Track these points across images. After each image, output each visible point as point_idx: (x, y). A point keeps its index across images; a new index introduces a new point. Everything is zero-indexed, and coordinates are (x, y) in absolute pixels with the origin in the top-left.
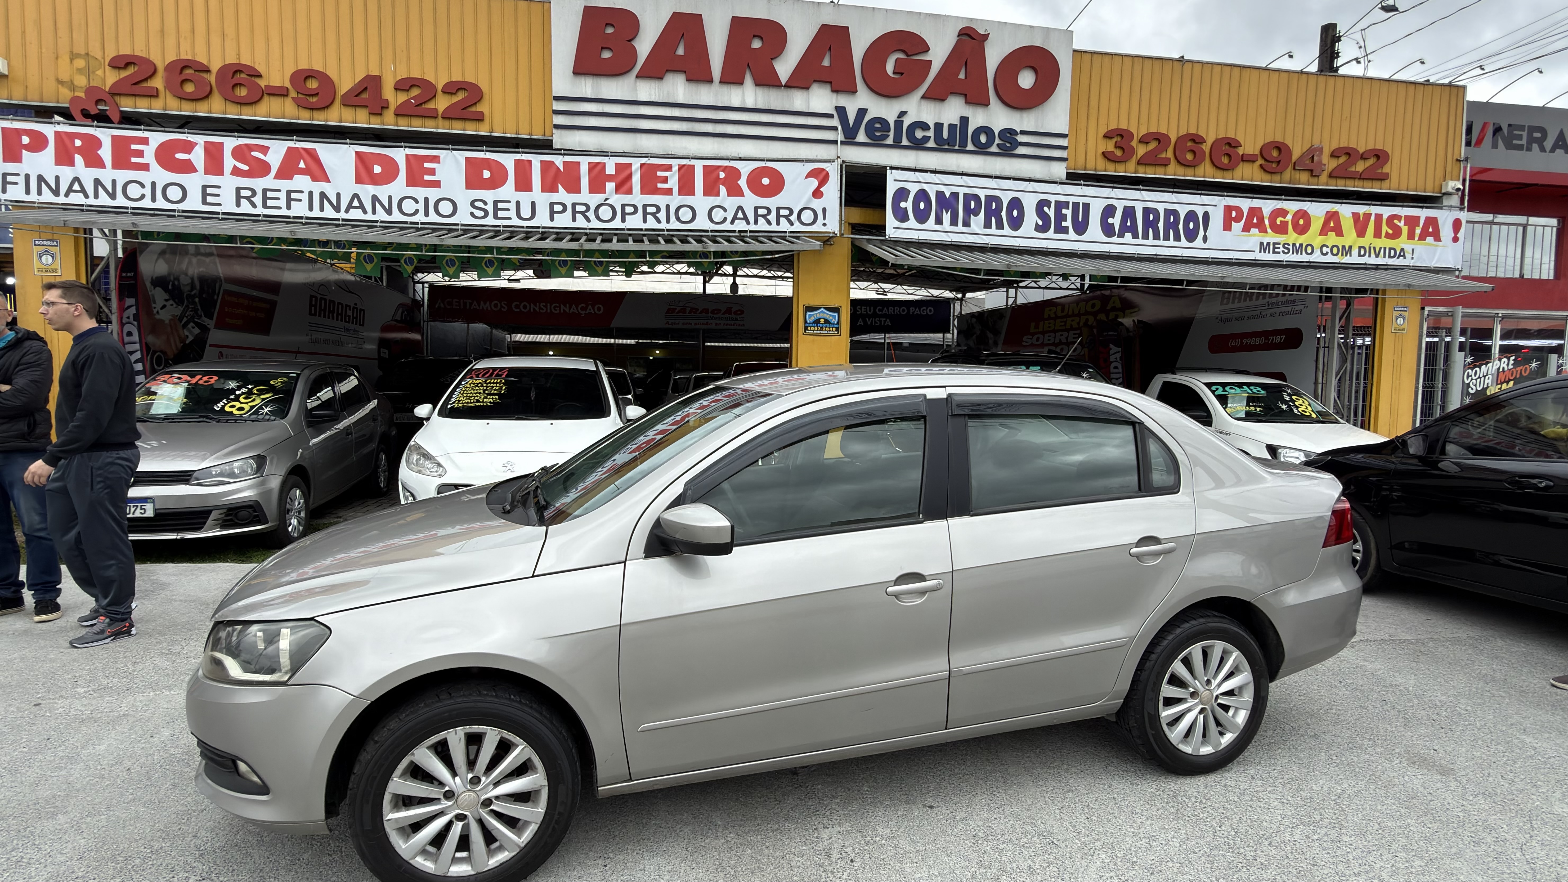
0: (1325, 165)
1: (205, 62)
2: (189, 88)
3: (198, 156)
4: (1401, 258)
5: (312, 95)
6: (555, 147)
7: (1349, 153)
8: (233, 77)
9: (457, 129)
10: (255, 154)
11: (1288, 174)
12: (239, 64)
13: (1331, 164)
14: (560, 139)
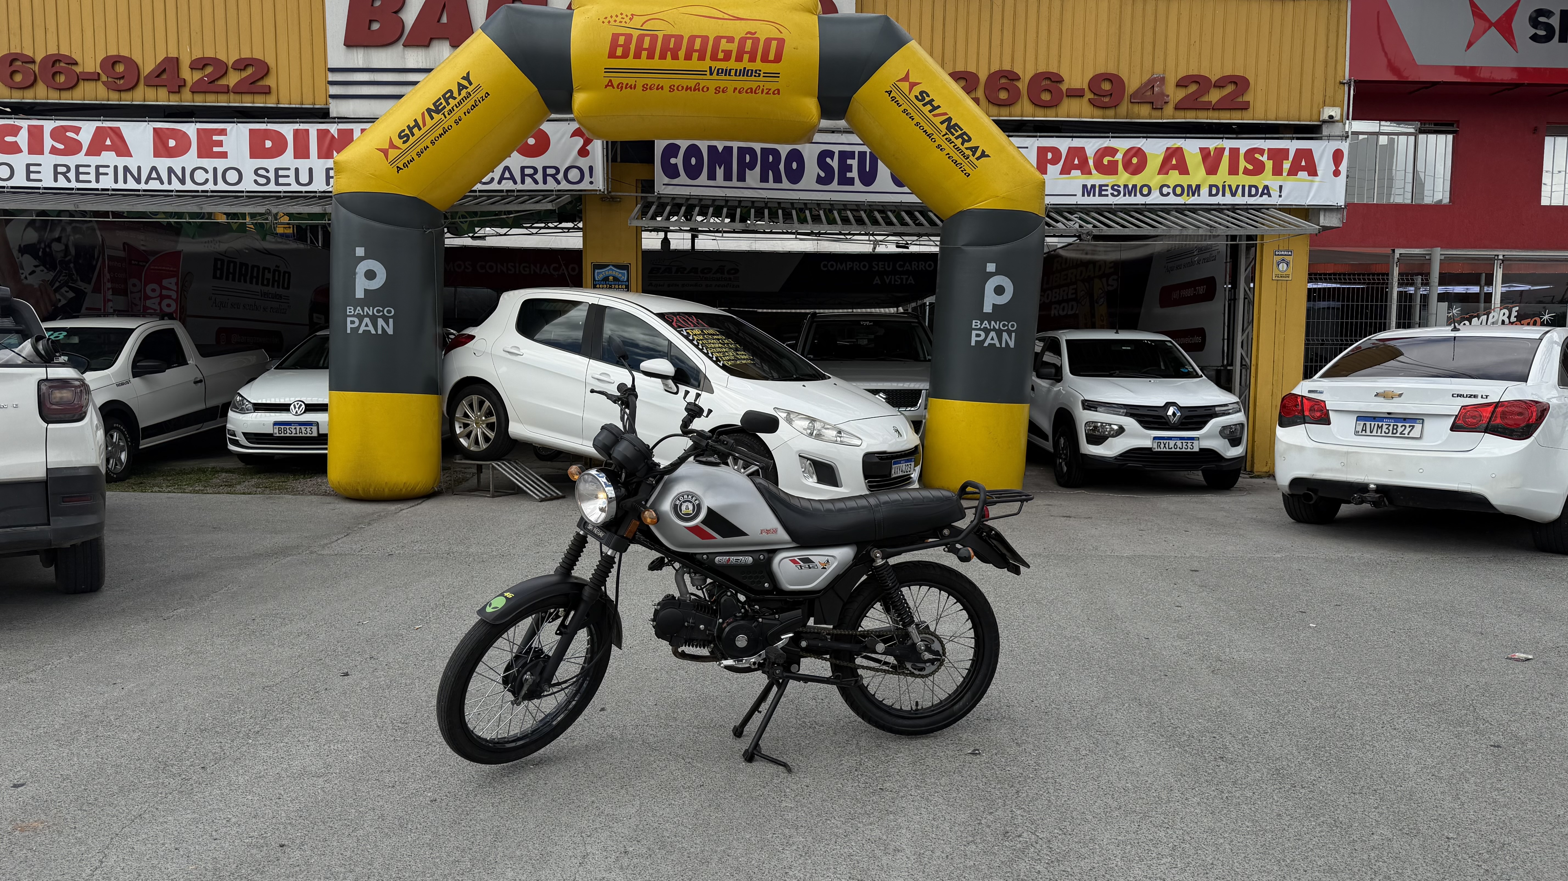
0: (1168, 96)
1: (31, 55)
2: (18, 78)
3: (22, 139)
4: (1265, 197)
5: (120, 78)
6: (331, 115)
7: (1200, 82)
8: (53, 66)
9: (247, 102)
10: (70, 134)
11: (1123, 108)
12: (59, 54)
13: (1176, 95)
14: (337, 108)
